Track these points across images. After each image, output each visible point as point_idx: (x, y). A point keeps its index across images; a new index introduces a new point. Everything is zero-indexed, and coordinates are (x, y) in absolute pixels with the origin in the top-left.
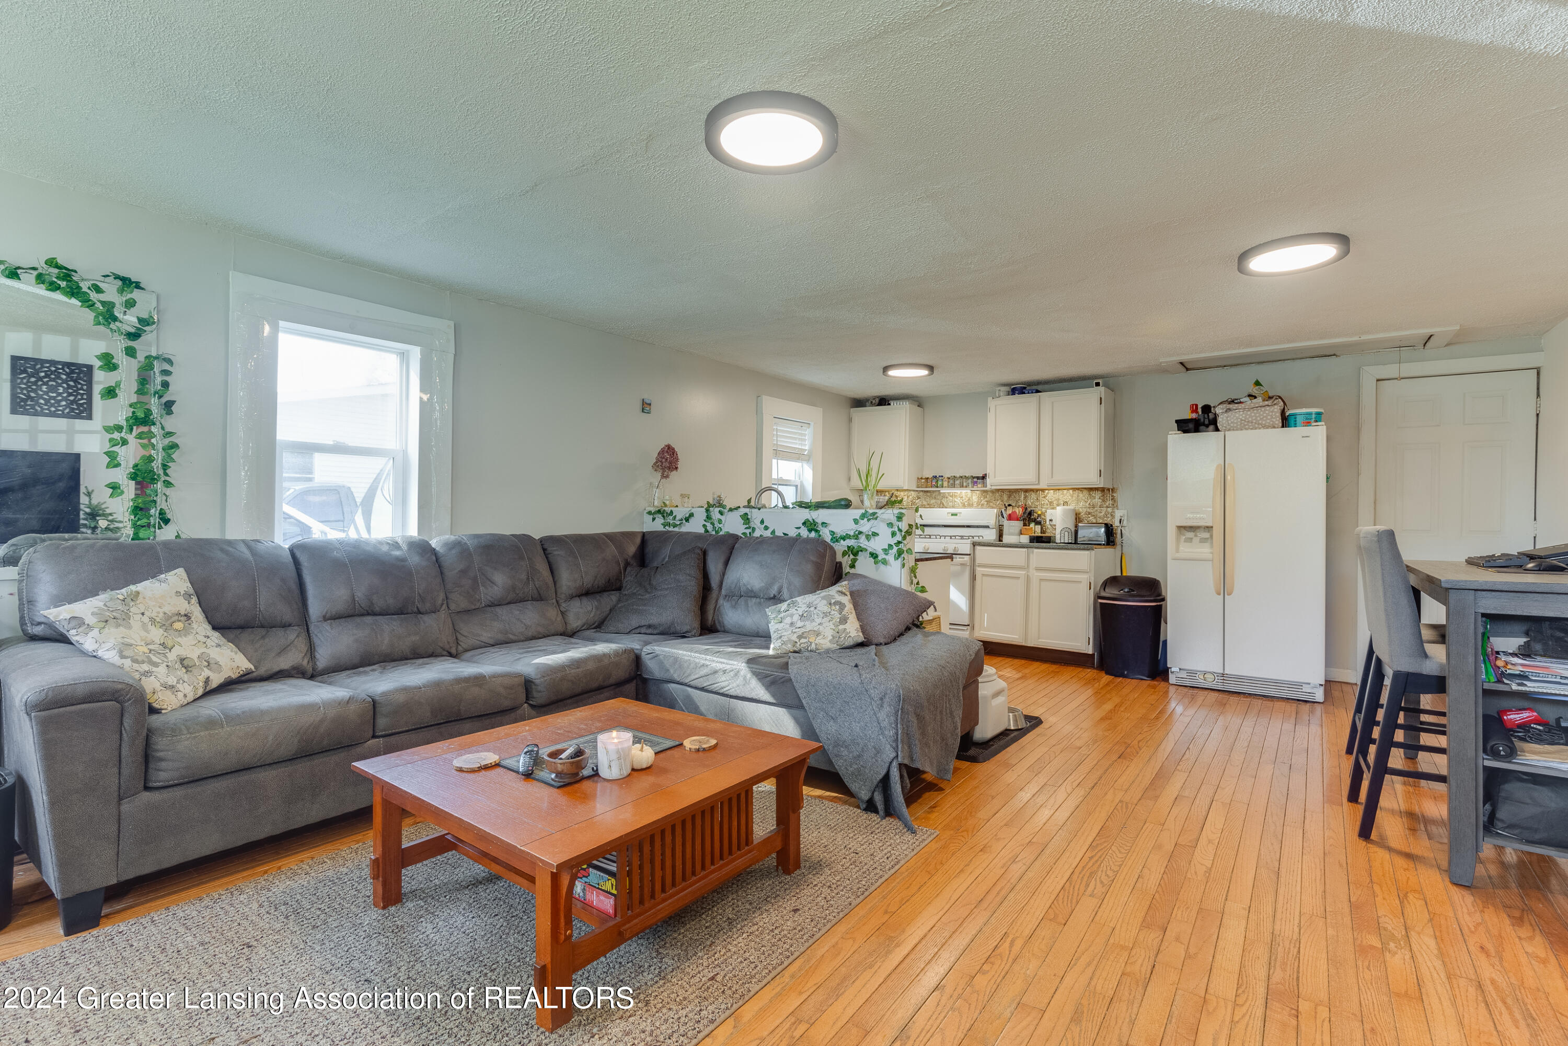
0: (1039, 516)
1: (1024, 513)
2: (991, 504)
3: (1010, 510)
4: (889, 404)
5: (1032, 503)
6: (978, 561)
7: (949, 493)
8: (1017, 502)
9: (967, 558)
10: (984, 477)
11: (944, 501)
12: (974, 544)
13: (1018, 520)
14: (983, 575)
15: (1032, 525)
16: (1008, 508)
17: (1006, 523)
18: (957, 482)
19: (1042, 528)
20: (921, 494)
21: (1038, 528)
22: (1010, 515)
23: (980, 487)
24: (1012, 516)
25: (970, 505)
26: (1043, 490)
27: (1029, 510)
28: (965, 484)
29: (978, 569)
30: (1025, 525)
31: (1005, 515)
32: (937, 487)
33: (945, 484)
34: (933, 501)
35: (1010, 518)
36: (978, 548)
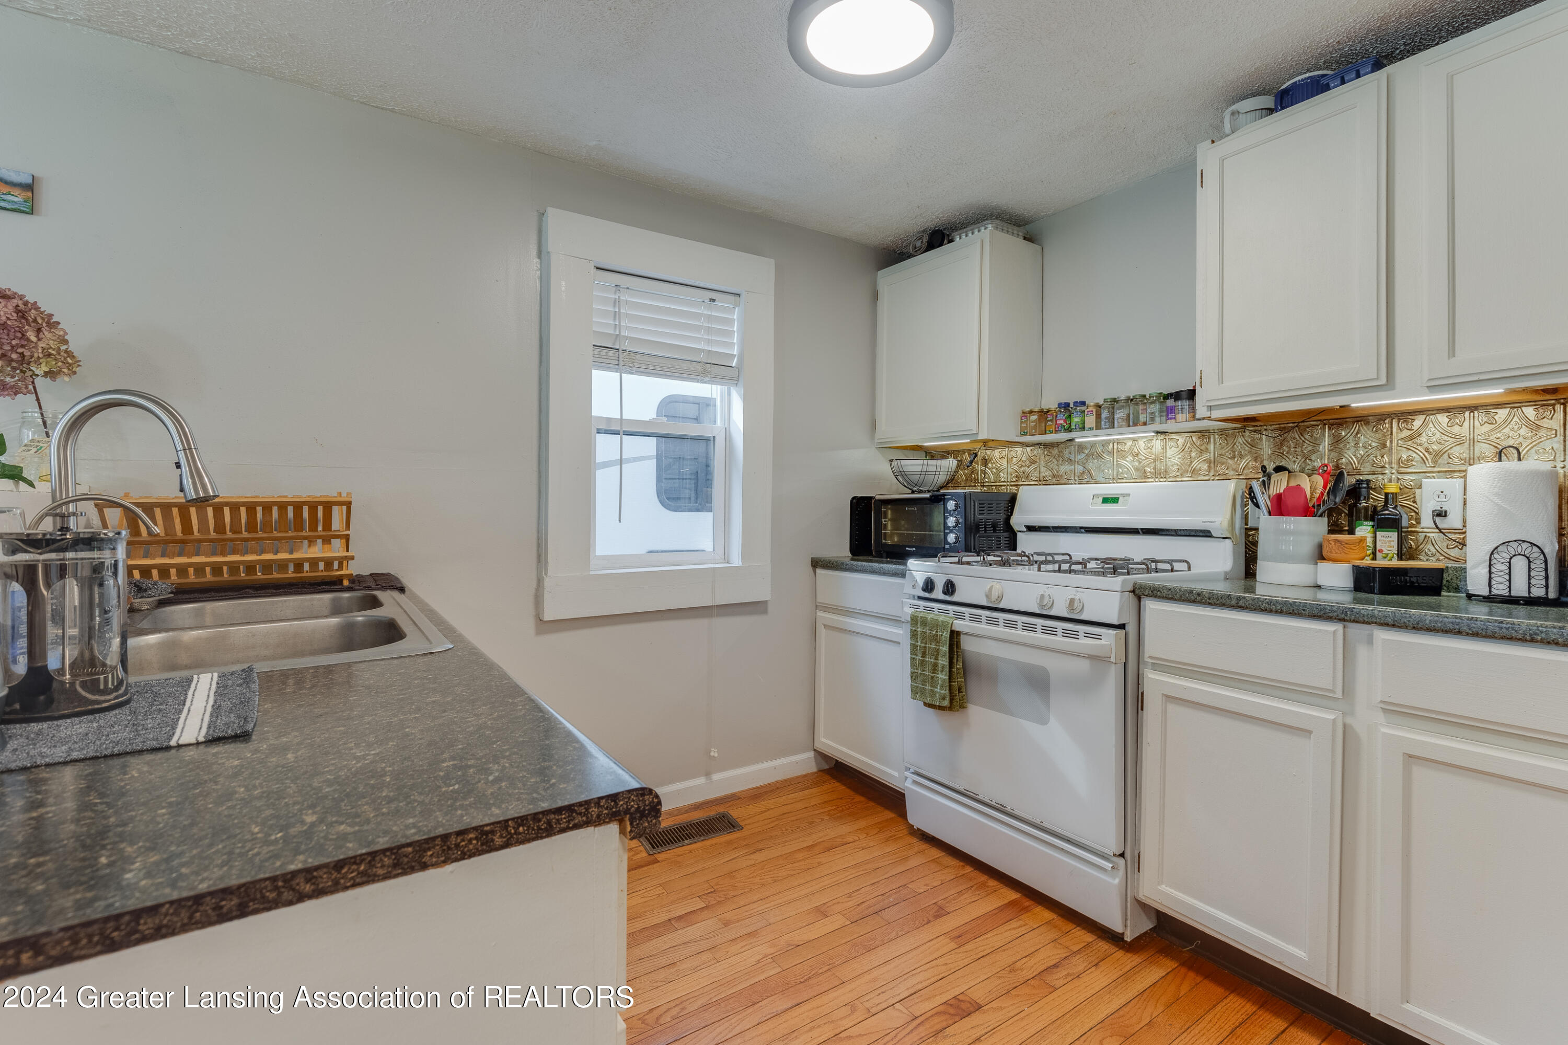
0: (1389, 498)
1: (1333, 491)
2: (1221, 469)
3: (1279, 484)
4: (951, 241)
5: (1362, 460)
6: (1151, 649)
7: (1105, 444)
8: (1306, 457)
9: (1109, 637)
10: (1191, 394)
11: (1092, 465)
12: (1139, 593)
13: (1307, 512)
14: (1168, 698)
15: (1364, 530)
16: (1275, 477)
17: (1266, 523)
18: (1120, 414)
19: (1401, 542)
20: (1038, 451)
21: (1388, 541)
22: (1279, 497)
23: (1182, 421)
24: (1289, 501)
25: (1161, 474)
26: (1404, 415)
27: (1350, 481)
28: (1142, 418)
29: (1150, 676)
30: (1334, 528)
31: (1262, 499)
32: (1069, 430)
33: (1090, 421)
34: (1065, 468)
35: (1280, 507)
36: (1151, 606)
